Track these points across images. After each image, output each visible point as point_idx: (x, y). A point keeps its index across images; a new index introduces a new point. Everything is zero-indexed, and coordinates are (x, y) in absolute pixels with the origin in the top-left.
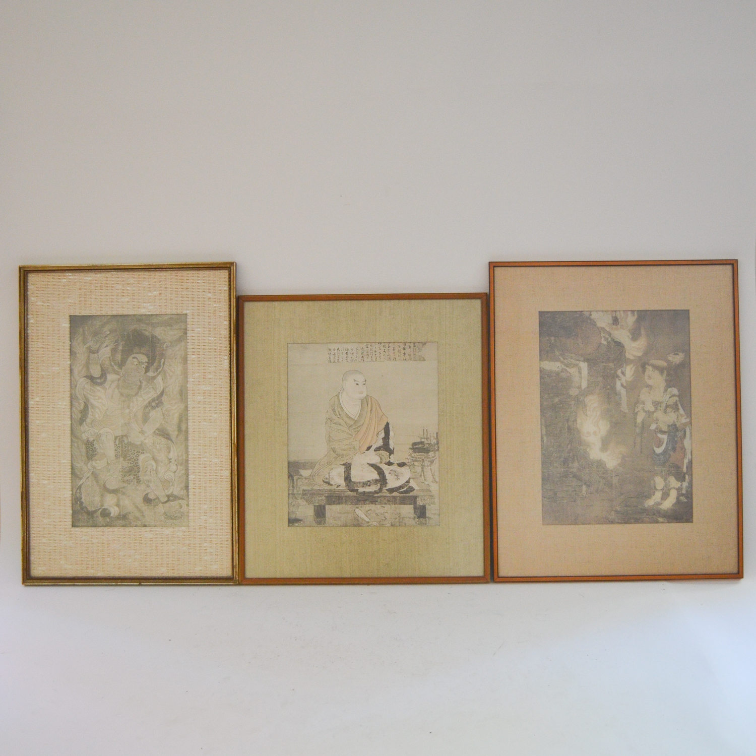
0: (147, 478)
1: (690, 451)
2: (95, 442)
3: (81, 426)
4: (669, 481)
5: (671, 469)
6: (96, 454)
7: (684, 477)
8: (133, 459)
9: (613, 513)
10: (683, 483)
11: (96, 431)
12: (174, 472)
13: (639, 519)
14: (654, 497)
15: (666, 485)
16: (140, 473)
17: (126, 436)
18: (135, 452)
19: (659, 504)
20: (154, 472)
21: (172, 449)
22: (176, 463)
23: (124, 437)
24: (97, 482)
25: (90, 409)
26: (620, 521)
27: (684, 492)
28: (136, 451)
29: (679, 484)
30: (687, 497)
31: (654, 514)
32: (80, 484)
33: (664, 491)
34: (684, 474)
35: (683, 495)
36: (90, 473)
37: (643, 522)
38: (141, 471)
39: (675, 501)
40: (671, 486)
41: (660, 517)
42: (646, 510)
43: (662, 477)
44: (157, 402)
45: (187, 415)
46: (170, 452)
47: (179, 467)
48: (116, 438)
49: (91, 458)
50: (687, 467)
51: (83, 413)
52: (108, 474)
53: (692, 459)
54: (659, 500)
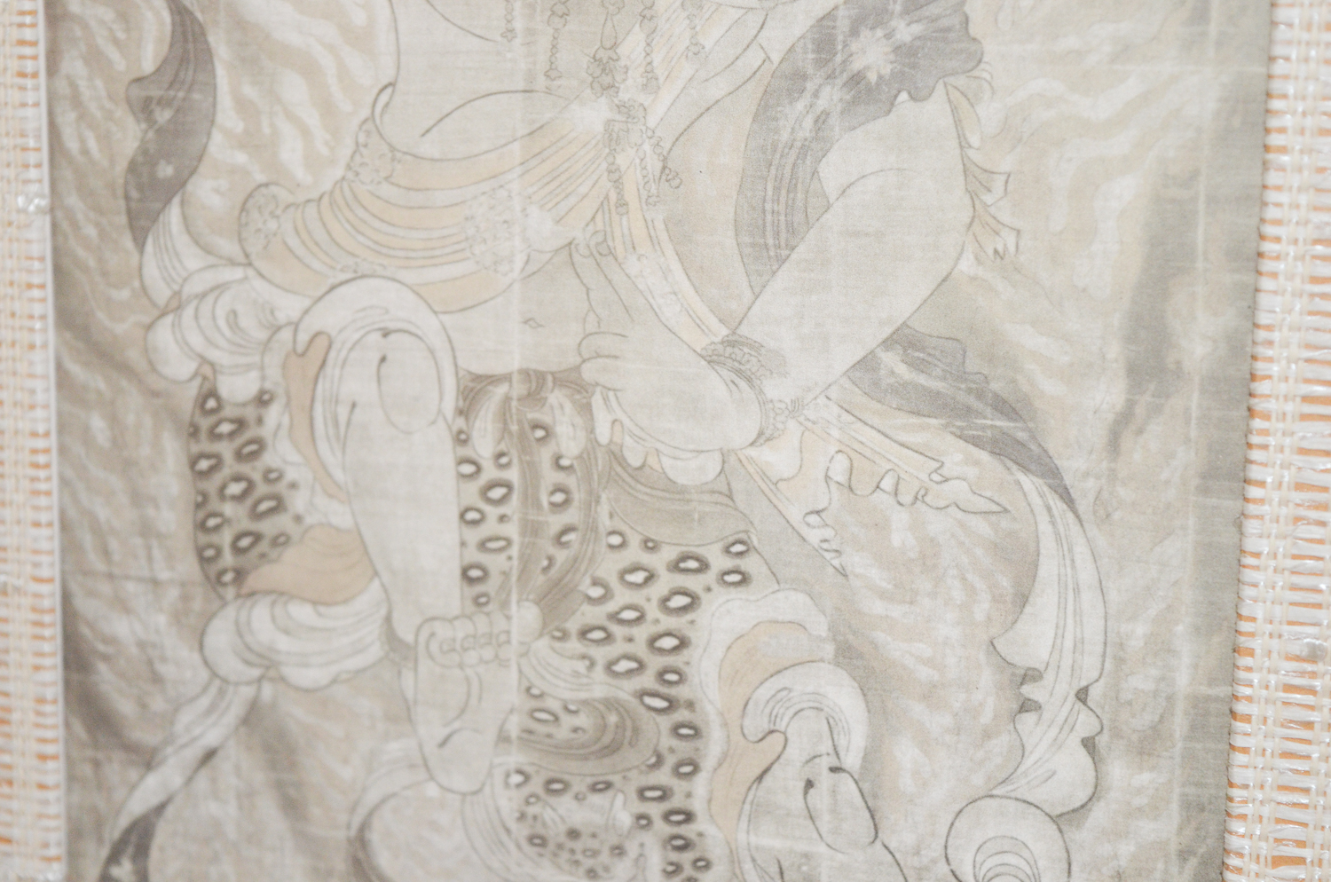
0: (769, 840)
2: (273, 414)
3: (140, 245)
6: (280, 541)
8: (642, 633)
11: (289, 307)
12: (1065, 819)
16: (700, 785)
17: (573, 383)
18: (658, 561)
20: (848, 787)
21: (1048, 568)
22: (1086, 724)
23: (556, 397)
24: (292, 806)
25: (221, 72)
28: (669, 554)
32: (138, 804)
36: (236, 710)
38: (708, 764)
44: (906, 32)
45: (1256, 197)
46: (1022, 600)
47: (1118, 771)
48: (473, 391)
49: (240, 575)
51: (163, 116)
52: (395, 748)
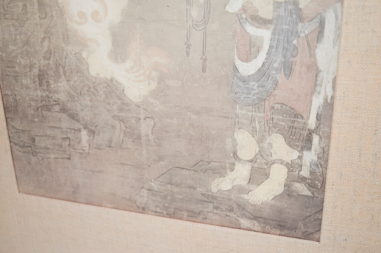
1: (331, 78)
4: (270, 144)
5: (276, 117)
7: (309, 140)
9: (144, 192)
10: (305, 152)
13: (199, 214)
14: (231, 175)
15: (261, 153)
19: (241, 190)
26: (158, 210)
27: (305, 173)
29: (295, 154)
30: (311, 186)
31: (231, 210)
33: (256, 165)
34: (311, 133)
35: (302, 180)
37: (205, 220)
39: (280, 189)
40: (274, 157)
41: (244, 216)
42: (214, 198)
43: (253, 132)
50: (318, 117)
53: (333, 98)
54: (244, 183)
